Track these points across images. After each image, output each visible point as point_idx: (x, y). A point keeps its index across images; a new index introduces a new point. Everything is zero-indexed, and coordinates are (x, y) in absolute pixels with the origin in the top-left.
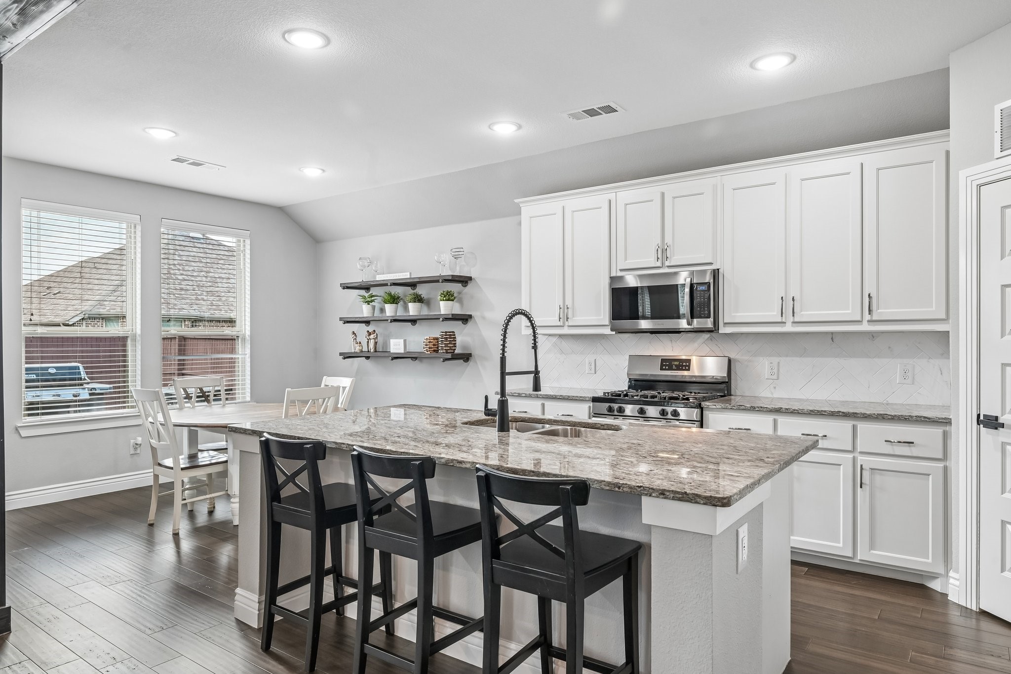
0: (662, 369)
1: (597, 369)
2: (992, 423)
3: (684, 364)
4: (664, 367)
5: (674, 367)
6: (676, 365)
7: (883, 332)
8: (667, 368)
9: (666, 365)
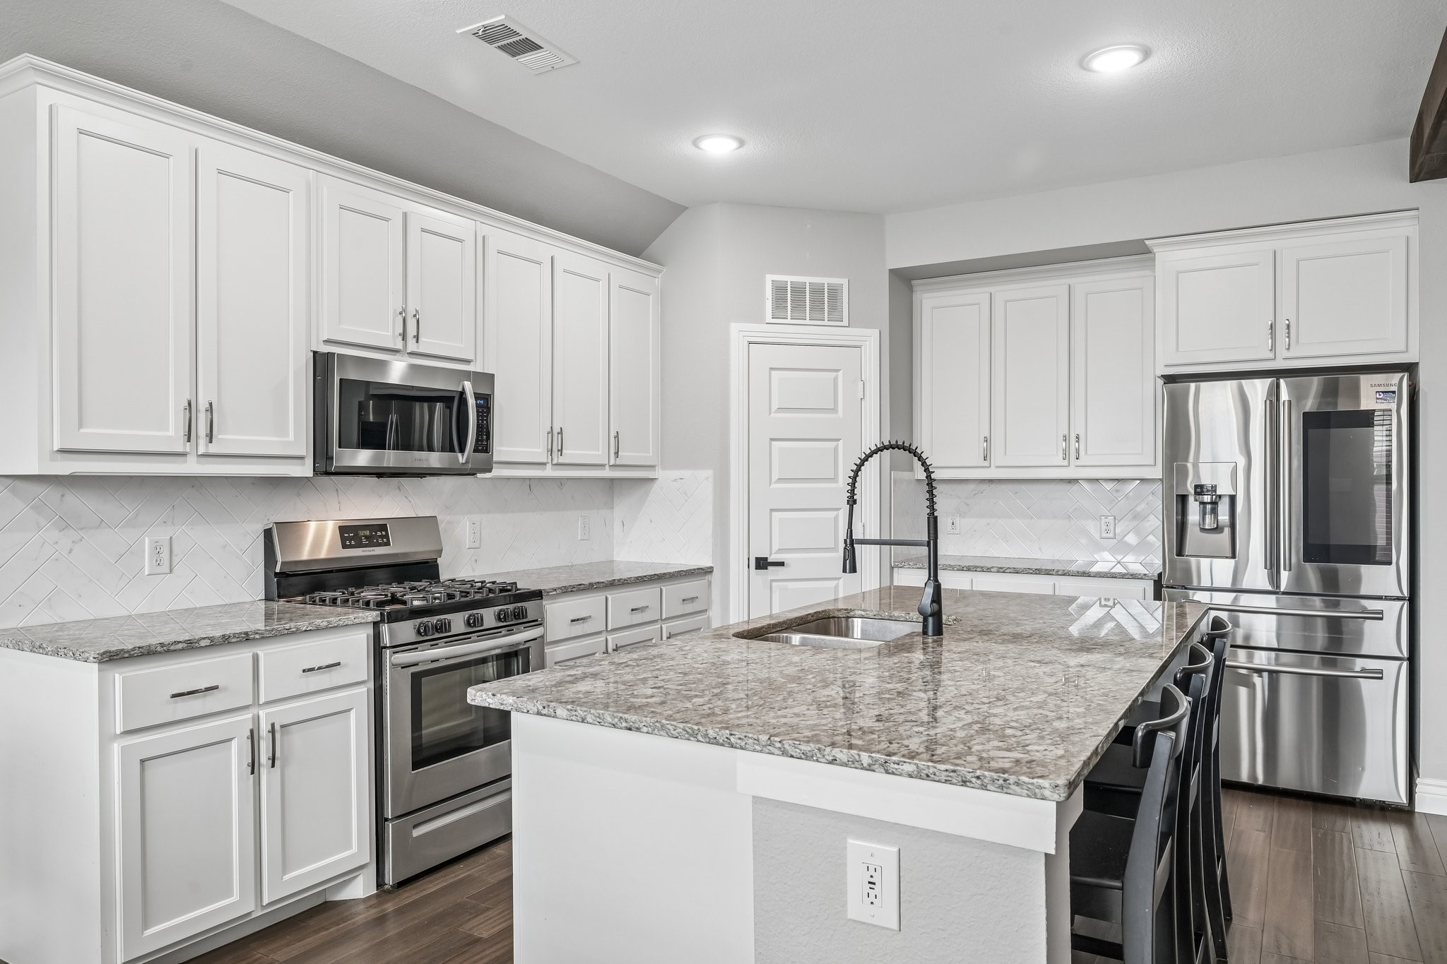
0: (344, 547)
1: (175, 560)
2: (762, 564)
3: (379, 533)
4: (348, 543)
5: (364, 541)
6: (366, 537)
7: (569, 479)
8: (353, 543)
9: (350, 539)
